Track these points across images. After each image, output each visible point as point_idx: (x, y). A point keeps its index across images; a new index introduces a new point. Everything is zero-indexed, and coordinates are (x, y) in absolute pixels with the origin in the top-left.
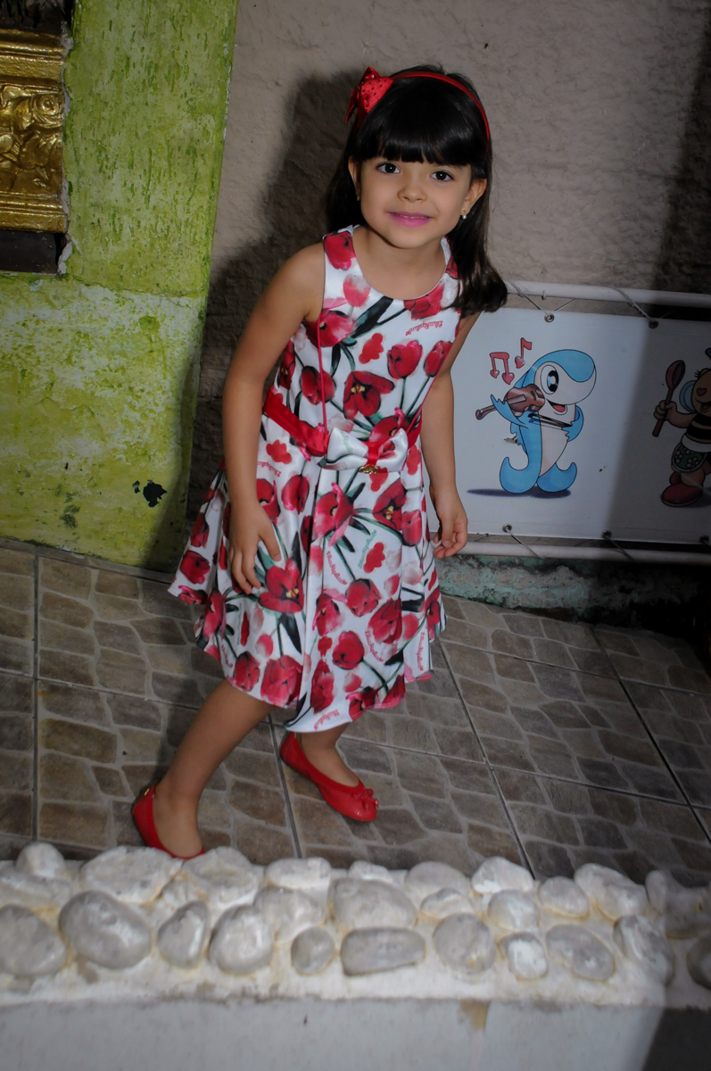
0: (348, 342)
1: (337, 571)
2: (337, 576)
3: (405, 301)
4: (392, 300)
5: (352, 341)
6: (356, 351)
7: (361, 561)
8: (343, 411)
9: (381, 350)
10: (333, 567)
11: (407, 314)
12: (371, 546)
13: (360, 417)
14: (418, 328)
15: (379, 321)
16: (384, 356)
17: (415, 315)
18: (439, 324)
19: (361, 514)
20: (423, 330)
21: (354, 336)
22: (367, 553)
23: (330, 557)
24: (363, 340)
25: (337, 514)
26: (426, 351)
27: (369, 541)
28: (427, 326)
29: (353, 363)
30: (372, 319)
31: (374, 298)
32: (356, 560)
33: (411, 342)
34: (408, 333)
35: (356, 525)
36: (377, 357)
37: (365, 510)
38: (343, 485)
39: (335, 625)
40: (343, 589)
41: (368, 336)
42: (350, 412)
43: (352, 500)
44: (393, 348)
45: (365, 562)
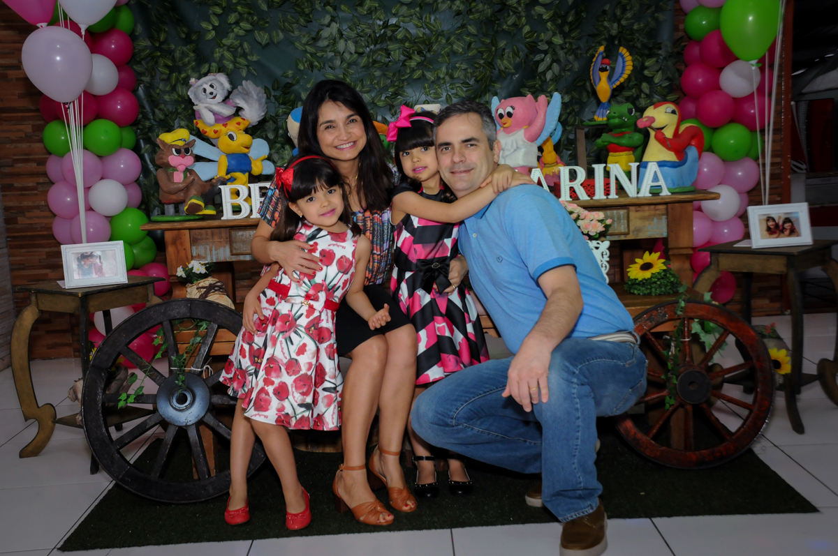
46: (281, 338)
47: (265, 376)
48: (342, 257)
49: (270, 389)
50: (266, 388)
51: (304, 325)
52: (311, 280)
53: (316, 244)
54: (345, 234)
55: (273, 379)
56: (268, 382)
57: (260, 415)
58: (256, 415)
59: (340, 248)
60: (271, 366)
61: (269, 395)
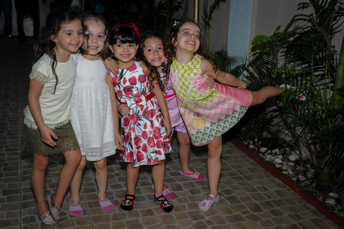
0: (119, 82)
1: (139, 131)
2: (139, 132)
3: (127, 69)
4: (124, 70)
5: (120, 81)
6: (122, 83)
7: (143, 127)
8: (126, 96)
9: (127, 80)
10: (138, 130)
11: (128, 71)
12: (144, 123)
13: (130, 96)
14: (132, 73)
15: (123, 75)
16: (128, 81)
17: (130, 71)
18: (137, 71)
19: (140, 117)
20: (134, 73)
21: (120, 80)
22: (144, 125)
23: (137, 129)
24: (122, 80)
25: (136, 119)
26: (137, 78)
27: (143, 122)
28: (135, 72)
29: (123, 86)
30: (122, 76)
31: (120, 71)
32: (142, 127)
33: (132, 77)
34: (131, 75)
35: (140, 120)
36: (126, 82)
37: (141, 116)
38: (135, 112)
39: (141, 143)
40: (141, 134)
41: (122, 79)
42: (128, 95)
43: (138, 114)
44: (129, 79)
45: (144, 127)
46: (135, 126)
47: (136, 146)
48: (139, 76)
49: (141, 150)
50: (139, 150)
51: (142, 114)
52: (133, 95)
53: (125, 78)
54: (134, 65)
55: (139, 145)
56: (138, 148)
57: (142, 163)
58: (140, 164)
59: (136, 72)
60: (137, 140)
61: (141, 153)
